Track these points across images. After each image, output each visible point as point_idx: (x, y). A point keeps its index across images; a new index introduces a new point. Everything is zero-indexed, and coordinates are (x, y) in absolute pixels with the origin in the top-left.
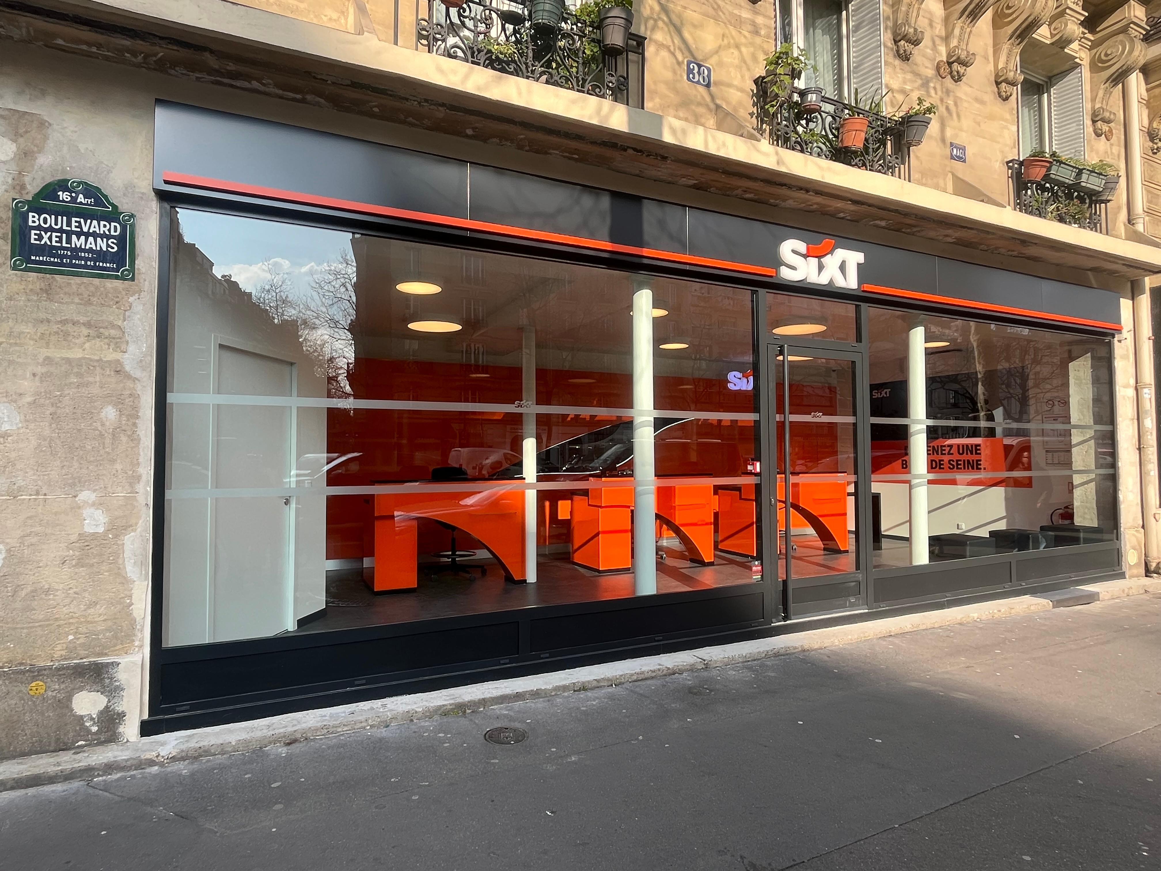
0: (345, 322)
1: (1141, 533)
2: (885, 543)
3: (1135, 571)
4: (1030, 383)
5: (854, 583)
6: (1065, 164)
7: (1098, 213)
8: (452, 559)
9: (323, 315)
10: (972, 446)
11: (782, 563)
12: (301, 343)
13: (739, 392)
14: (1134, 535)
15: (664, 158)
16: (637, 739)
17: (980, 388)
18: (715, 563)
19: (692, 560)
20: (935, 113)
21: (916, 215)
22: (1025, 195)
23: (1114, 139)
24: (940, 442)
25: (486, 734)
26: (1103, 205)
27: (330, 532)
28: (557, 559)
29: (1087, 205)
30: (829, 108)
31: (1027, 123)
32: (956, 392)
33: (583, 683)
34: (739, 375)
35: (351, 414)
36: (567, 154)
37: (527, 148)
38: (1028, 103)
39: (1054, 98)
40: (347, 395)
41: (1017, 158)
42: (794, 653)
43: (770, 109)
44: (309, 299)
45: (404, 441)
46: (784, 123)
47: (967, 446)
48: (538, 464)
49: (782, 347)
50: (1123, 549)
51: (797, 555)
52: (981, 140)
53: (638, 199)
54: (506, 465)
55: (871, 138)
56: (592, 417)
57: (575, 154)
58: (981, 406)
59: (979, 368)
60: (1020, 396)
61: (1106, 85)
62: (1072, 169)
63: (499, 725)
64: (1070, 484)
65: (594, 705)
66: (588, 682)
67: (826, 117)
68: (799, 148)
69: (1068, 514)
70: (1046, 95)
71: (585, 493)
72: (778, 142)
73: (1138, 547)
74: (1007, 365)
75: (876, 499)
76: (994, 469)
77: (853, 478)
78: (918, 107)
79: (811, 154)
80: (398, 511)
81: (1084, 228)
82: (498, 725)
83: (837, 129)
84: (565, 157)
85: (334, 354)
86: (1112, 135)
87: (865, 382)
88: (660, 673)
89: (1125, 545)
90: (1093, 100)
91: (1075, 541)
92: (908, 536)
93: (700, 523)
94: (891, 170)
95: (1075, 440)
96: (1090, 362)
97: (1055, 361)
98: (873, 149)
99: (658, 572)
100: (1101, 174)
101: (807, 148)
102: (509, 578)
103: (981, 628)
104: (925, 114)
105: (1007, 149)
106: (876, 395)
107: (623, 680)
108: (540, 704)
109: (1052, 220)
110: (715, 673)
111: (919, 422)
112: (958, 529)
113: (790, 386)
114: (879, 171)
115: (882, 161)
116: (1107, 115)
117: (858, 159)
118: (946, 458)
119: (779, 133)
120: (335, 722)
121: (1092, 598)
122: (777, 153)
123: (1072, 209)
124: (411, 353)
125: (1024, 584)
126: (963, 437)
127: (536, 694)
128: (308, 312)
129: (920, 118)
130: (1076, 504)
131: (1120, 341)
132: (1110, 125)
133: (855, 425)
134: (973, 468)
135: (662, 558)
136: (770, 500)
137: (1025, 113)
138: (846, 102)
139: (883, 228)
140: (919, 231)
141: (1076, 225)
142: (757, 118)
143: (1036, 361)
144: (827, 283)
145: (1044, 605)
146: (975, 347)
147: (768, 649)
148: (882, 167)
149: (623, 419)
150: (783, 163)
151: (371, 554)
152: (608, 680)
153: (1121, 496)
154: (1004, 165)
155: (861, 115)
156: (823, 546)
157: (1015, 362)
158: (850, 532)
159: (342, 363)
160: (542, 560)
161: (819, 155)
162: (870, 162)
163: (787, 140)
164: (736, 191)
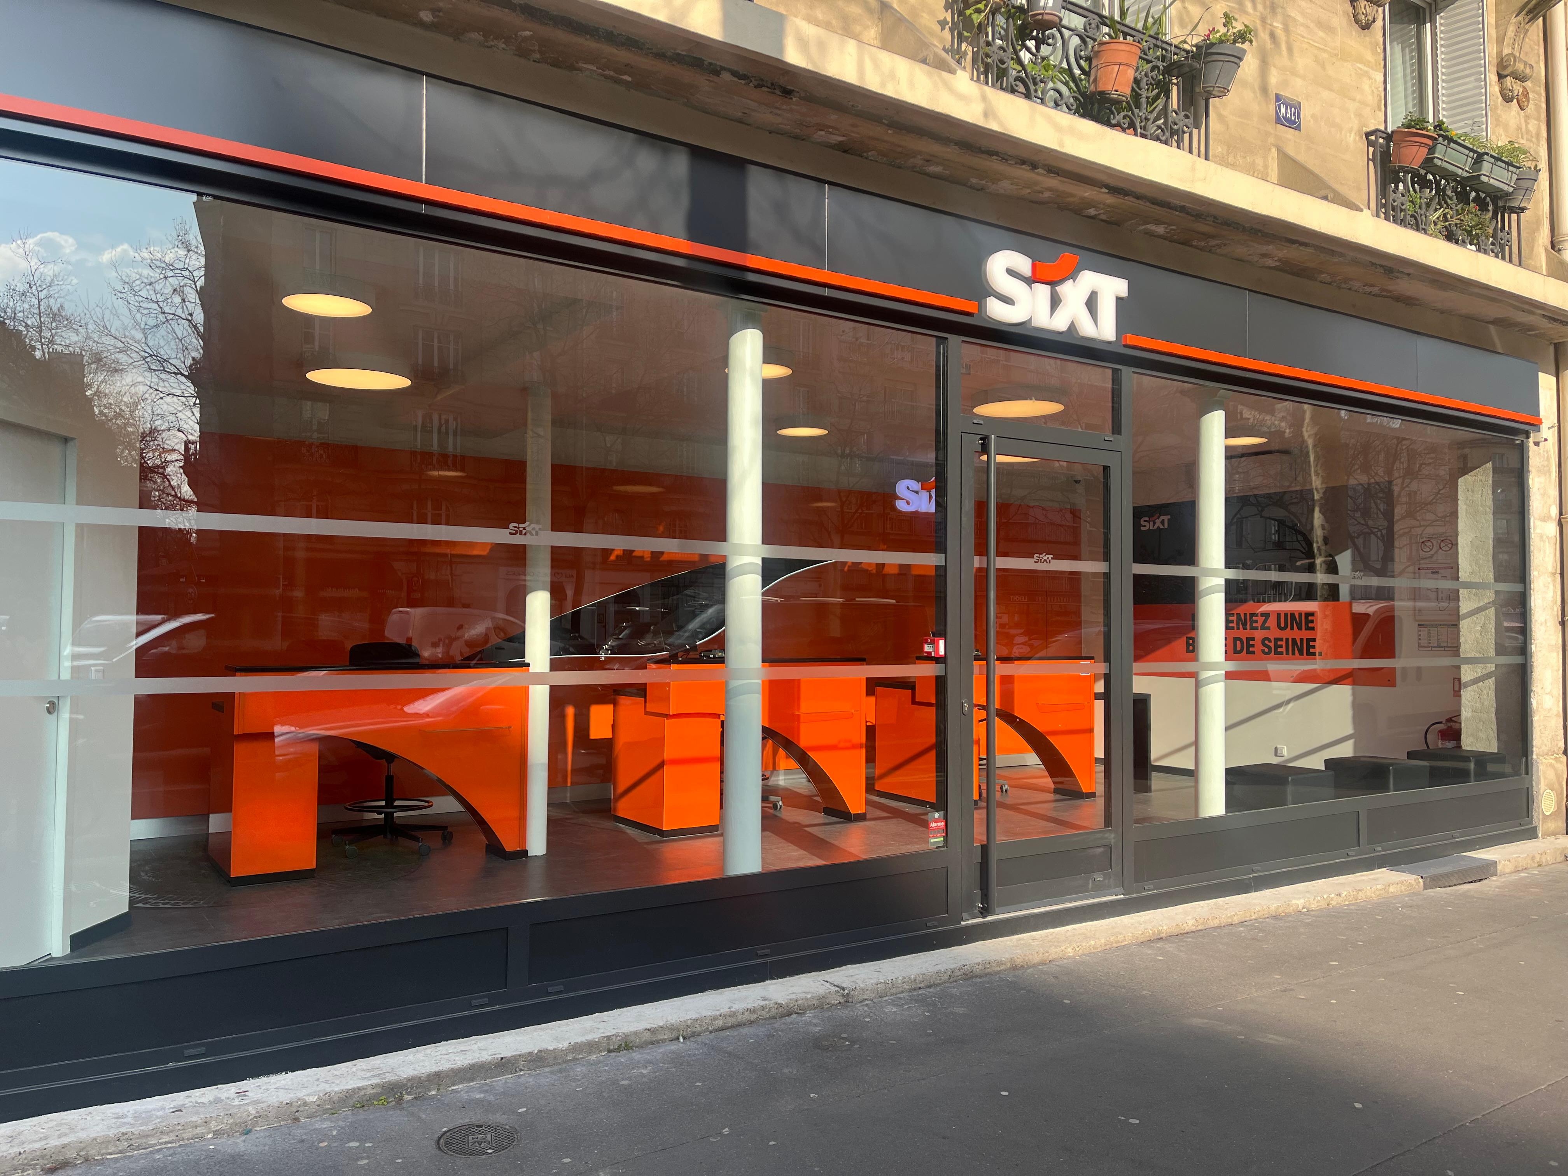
0: (183, 362)
1: (1561, 762)
2: (1157, 781)
3: (1551, 825)
4: (1399, 511)
5: (1101, 850)
6: (1456, 142)
7: (1507, 228)
8: (386, 814)
9: (136, 347)
10: (1300, 614)
11: (979, 815)
12: (90, 400)
13: (915, 516)
14: (1552, 765)
15: (787, 93)
16: (720, 1134)
17: (1318, 518)
18: (868, 816)
19: (828, 811)
20: (1251, 42)
21: (1215, 217)
22: (1394, 192)
23: (1531, 107)
24: (1249, 607)
25: (440, 1138)
26: (1514, 216)
27: (140, 767)
28: (585, 812)
29: (1490, 214)
30: (1076, 21)
31: (1400, 68)
32: (1281, 522)
33: (626, 1036)
34: (915, 485)
35: (192, 540)
36: (612, 73)
37: (537, 56)
38: (1401, 36)
39: (1441, 32)
40: (185, 504)
41: (1383, 128)
42: (999, 972)
43: (974, 16)
44: (107, 312)
45: (299, 594)
46: (999, 42)
47: (1293, 615)
48: (553, 637)
49: (985, 439)
50: (1535, 789)
51: (1009, 800)
52: (1325, 94)
53: (739, 164)
54: (495, 640)
55: (1145, 79)
56: (656, 555)
57: (625, 74)
58: (1319, 548)
59: (1316, 482)
60: (1384, 532)
61: (1518, 18)
62: (1467, 152)
63: (467, 1121)
64: (1457, 682)
65: (644, 1076)
66: (636, 1033)
67: (1070, 37)
68: (1021, 88)
69: (1452, 733)
70: (1428, 25)
71: (640, 690)
72: (986, 77)
73: (1556, 786)
74: (1364, 479)
75: (1141, 705)
76: (1337, 656)
77: (1101, 668)
78: (1223, 30)
79: (1043, 102)
80: (283, 724)
81: (1485, 252)
82: (463, 1119)
83: (1089, 59)
84: (606, 77)
85: (158, 423)
86: (1528, 101)
87: (1125, 503)
88: (764, 1013)
89: (1538, 783)
90: (1500, 41)
91: (1461, 776)
92: (1193, 768)
93: (842, 745)
94: (1176, 137)
95: (1465, 607)
96: (1491, 479)
97: (1442, 473)
98: (1147, 98)
99: (768, 833)
100: (1510, 164)
101: (1036, 91)
102: (495, 849)
103: (1308, 924)
104: (1235, 42)
105: (1367, 111)
106: (1146, 526)
107: (698, 1029)
108: (545, 1078)
109: (1436, 237)
110: (861, 1010)
111: (1213, 573)
112: (1276, 755)
113: (1000, 507)
114: (1157, 139)
115: (1162, 121)
116: (1520, 66)
117: (1122, 114)
118: (1259, 635)
119: (989, 60)
120: (143, 1128)
121: (1487, 870)
122: (984, 98)
123: (1469, 220)
124: (315, 427)
125: (1380, 849)
126: (1285, 601)
127: (537, 1060)
128: (105, 340)
129: (1226, 48)
130: (1465, 714)
131: (1537, 444)
132: (1523, 84)
133: (1107, 576)
134: (1301, 653)
135: (775, 806)
136: (962, 704)
137: (1396, 53)
138: (1106, 13)
139: (1160, 237)
140: (1219, 246)
141: (1473, 248)
142: (952, 30)
143: (1410, 473)
144: (1065, 329)
145: (1410, 885)
146: (1311, 447)
147: (952, 966)
148: (1162, 130)
149: (712, 559)
150: (995, 117)
151: (226, 807)
152: (672, 1028)
153: (1534, 702)
154: (1362, 137)
155: (1128, 37)
156: (1053, 786)
157: (1376, 474)
158: (1097, 760)
159: (176, 441)
160: (558, 814)
161: (1057, 105)
162: (1141, 121)
163: (1002, 74)
164: (912, 160)
